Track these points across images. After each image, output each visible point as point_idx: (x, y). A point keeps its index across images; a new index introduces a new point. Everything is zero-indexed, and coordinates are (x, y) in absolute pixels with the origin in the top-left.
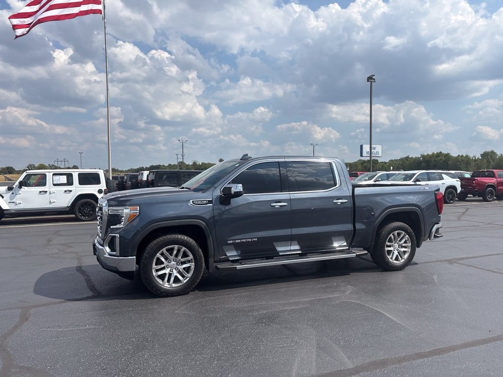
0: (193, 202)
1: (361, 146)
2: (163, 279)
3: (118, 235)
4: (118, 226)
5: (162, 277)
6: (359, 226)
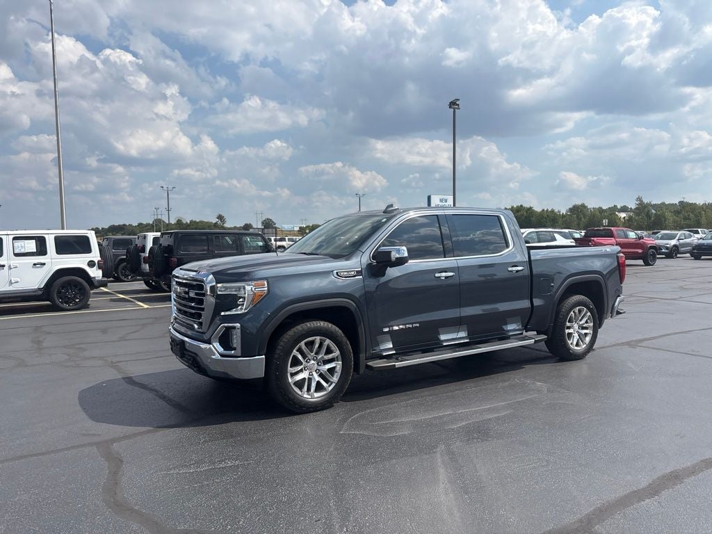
0: (337, 273)
1: (429, 198)
2: (301, 388)
3: (239, 325)
4: (233, 312)
5: (300, 384)
6: (537, 302)
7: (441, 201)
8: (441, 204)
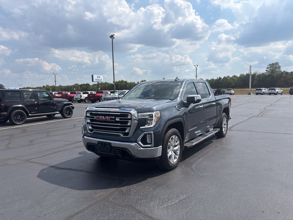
0: (177, 107)
1: (92, 76)
3: (152, 132)
7: (98, 77)
8: (98, 78)
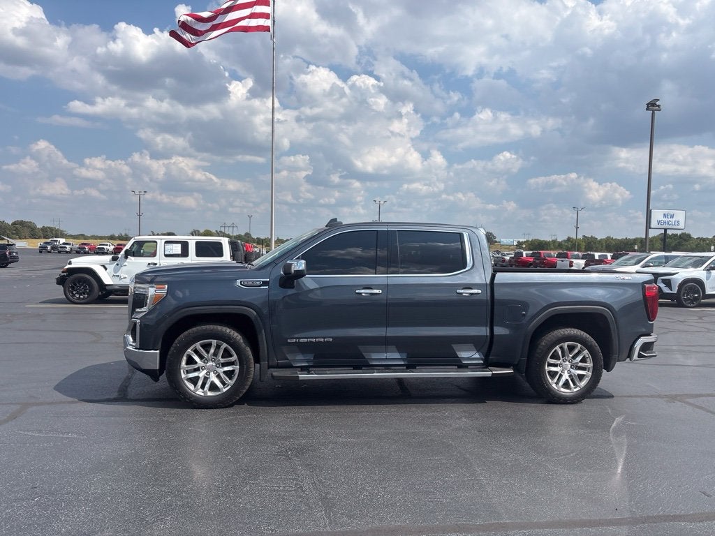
0: (241, 282)
2: (195, 384)
3: (138, 321)
4: (142, 309)
5: (194, 381)
7: (665, 216)
8: (665, 219)
